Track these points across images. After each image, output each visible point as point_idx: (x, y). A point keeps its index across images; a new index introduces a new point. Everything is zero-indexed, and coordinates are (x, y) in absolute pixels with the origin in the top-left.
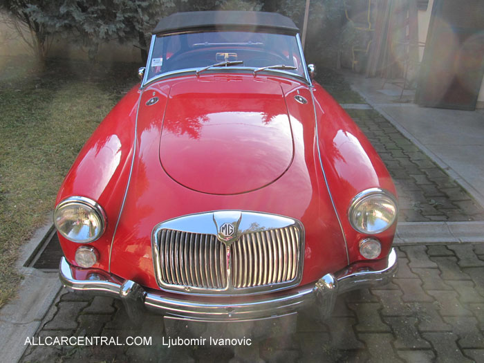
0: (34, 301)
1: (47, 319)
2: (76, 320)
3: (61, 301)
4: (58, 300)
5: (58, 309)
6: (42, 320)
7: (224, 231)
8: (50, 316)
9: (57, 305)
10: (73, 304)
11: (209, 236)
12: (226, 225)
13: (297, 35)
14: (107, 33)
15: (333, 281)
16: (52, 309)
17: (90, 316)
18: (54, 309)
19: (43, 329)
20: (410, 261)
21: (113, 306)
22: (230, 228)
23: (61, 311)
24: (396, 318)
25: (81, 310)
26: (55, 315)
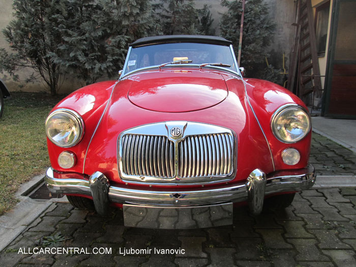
0: (25, 216)
1: (32, 225)
2: (55, 227)
3: (45, 216)
4: (43, 215)
5: (42, 221)
6: (28, 226)
7: (174, 132)
8: (35, 223)
9: (42, 218)
10: (54, 218)
11: (162, 137)
12: (175, 128)
13: (231, 46)
14: (100, 69)
15: (262, 175)
16: (37, 220)
17: (66, 225)
18: (39, 220)
19: (27, 231)
20: (327, 198)
21: (85, 219)
22: (178, 130)
23: (44, 221)
24: (318, 230)
25: (60, 221)
26: (38, 224)
